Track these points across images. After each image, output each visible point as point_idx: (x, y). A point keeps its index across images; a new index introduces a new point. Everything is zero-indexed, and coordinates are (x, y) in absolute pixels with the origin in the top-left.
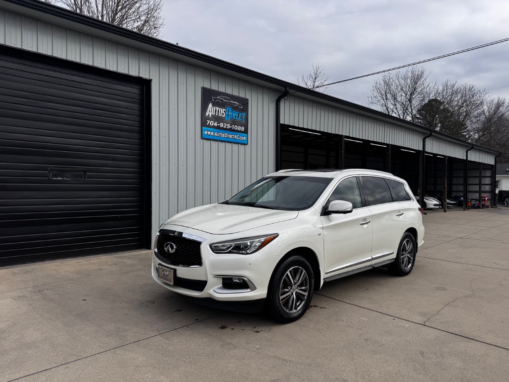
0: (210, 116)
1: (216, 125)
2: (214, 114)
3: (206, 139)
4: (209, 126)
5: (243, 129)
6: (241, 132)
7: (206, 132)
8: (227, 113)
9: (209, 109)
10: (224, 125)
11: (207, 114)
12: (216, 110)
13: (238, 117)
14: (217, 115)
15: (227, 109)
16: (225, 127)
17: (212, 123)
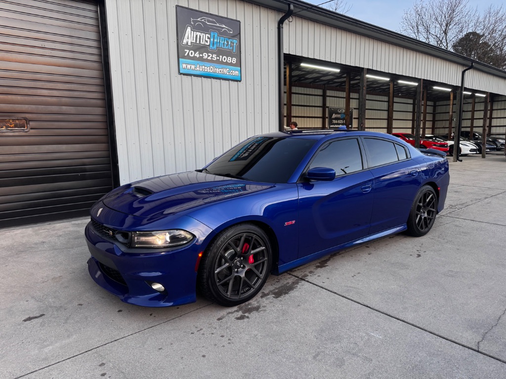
0: (189, 44)
1: (198, 56)
2: (194, 41)
3: (184, 74)
4: (188, 57)
5: (234, 60)
6: (231, 64)
7: (184, 66)
8: (212, 40)
9: (186, 35)
10: (209, 56)
11: (185, 41)
12: (197, 36)
13: (227, 45)
14: (198, 42)
15: (212, 34)
16: (209, 58)
17: (192, 54)
